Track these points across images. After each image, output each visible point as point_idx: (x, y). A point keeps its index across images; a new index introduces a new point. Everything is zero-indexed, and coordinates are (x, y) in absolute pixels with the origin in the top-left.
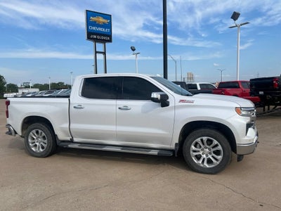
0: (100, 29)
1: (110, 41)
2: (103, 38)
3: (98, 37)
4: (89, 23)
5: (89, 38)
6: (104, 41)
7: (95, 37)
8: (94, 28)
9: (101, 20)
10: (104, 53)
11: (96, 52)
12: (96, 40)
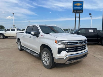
0: (78, 8)
1: (82, 12)
2: (79, 11)
3: (77, 11)
4: (74, 6)
5: (73, 12)
6: (79, 13)
7: (76, 11)
8: (76, 8)
9: (79, 4)
10: (79, 17)
11: (76, 17)
12: (76, 13)
